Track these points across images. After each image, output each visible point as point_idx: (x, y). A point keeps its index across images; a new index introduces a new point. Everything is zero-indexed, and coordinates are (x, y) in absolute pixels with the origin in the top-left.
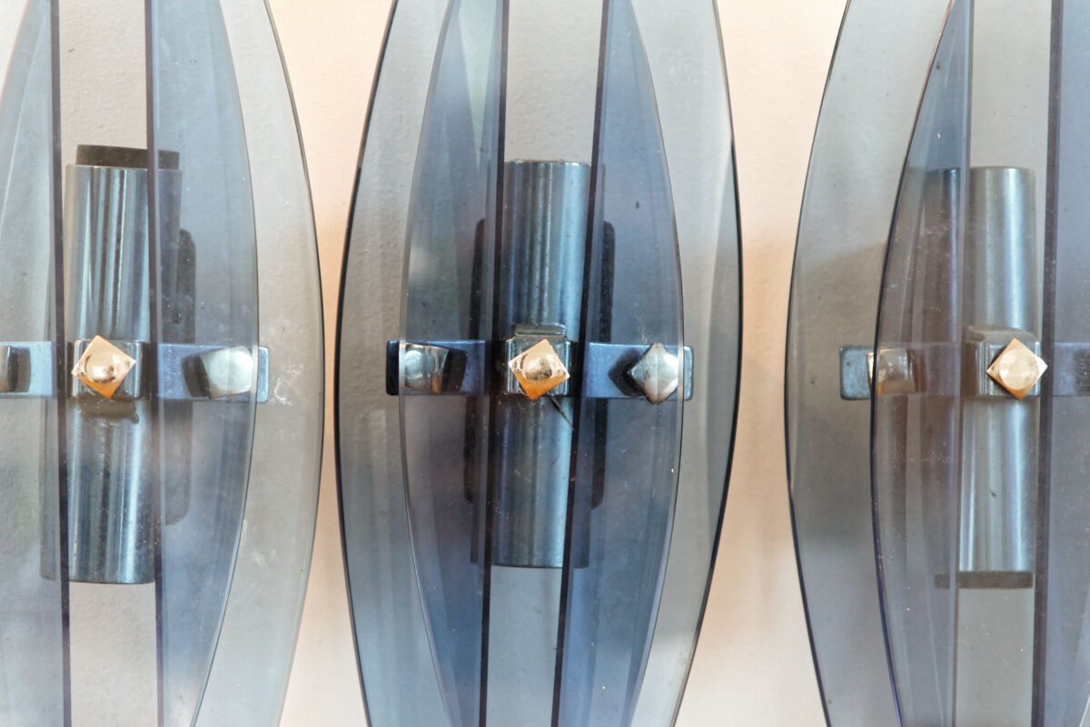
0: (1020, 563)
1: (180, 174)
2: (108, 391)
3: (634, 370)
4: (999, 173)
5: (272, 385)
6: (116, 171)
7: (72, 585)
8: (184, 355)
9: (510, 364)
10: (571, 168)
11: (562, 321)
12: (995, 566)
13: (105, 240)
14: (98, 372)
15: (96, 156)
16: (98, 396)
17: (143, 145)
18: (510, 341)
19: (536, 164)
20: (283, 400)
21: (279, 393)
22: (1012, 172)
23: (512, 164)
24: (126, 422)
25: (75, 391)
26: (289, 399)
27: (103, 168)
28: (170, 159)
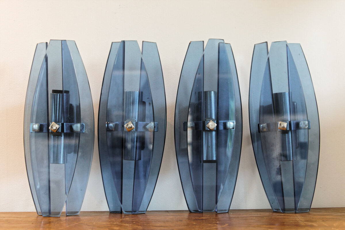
0: (214, 159)
1: (69, 95)
2: (55, 131)
3: (147, 126)
4: (210, 92)
5: (85, 130)
6: (58, 94)
7: (50, 164)
8: (69, 125)
9: (125, 126)
10: (137, 92)
11: (135, 118)
12: (210, 159)
13: (57, 106)
14: (54, 128)
15: (54, 91)
16: (53, 132)
17: (62, 90)
18: (125, 122)
19: (131, 92)
20: (87, 132)
21: (87, 131)
22: (213, 92)
23: (127, 92)
24: (60, 136)
25: (50, 131)
26: (88, 132)
27: (56, 94)
28: (67, 92)
